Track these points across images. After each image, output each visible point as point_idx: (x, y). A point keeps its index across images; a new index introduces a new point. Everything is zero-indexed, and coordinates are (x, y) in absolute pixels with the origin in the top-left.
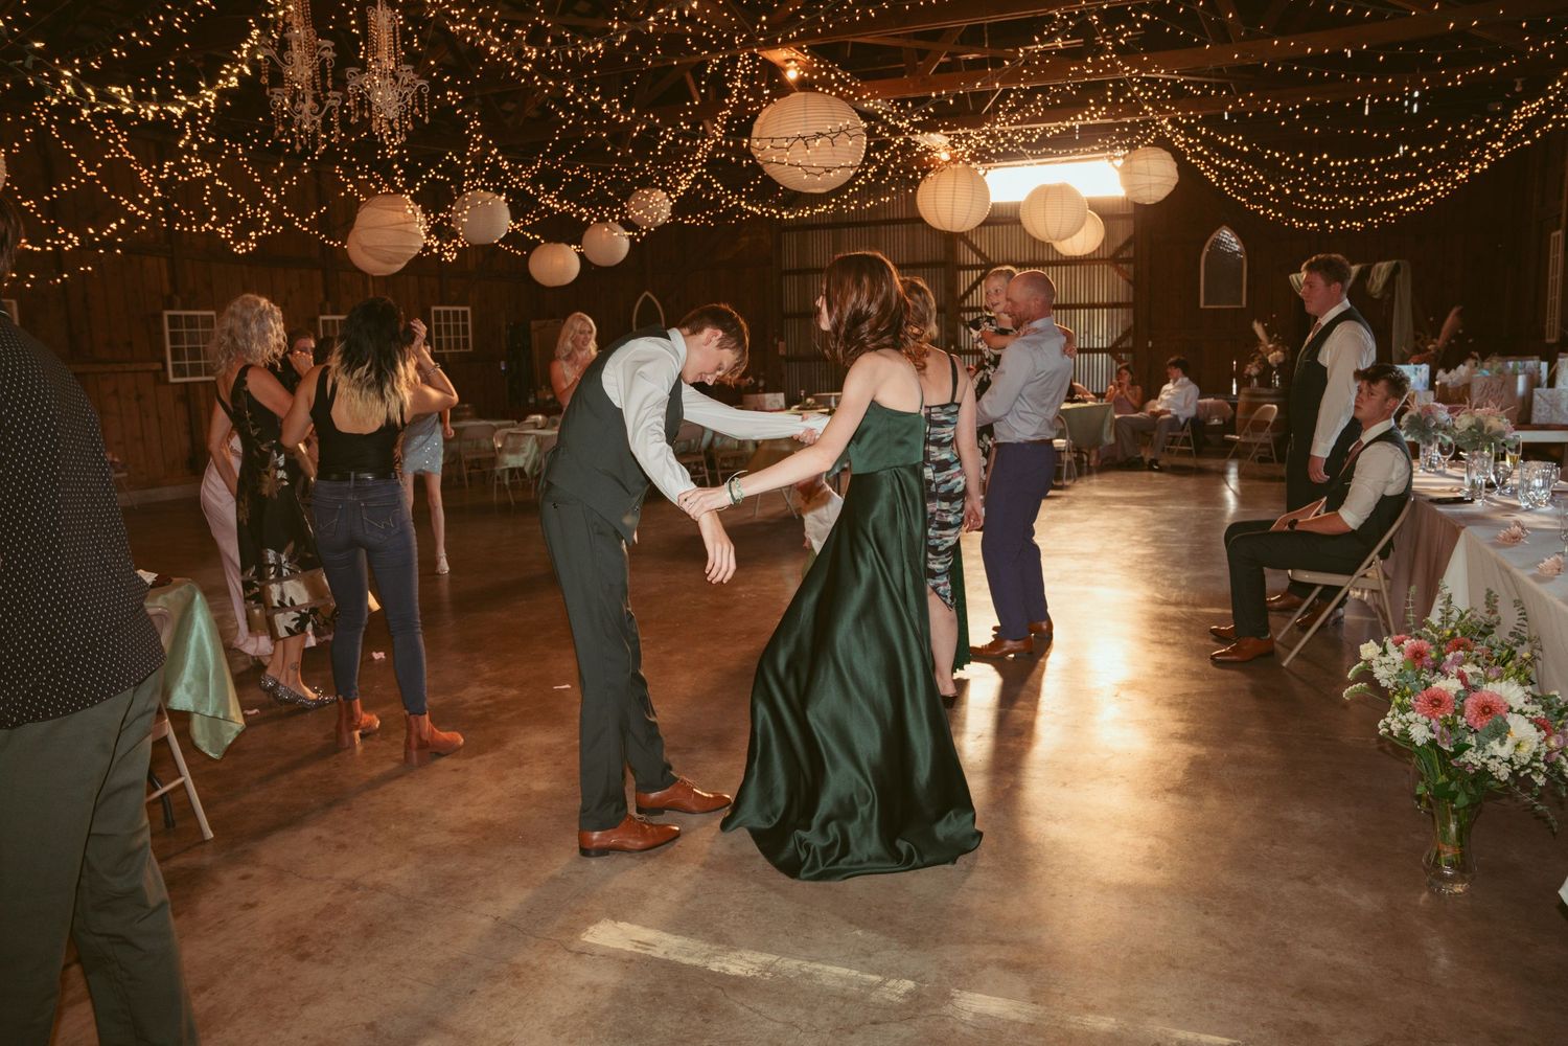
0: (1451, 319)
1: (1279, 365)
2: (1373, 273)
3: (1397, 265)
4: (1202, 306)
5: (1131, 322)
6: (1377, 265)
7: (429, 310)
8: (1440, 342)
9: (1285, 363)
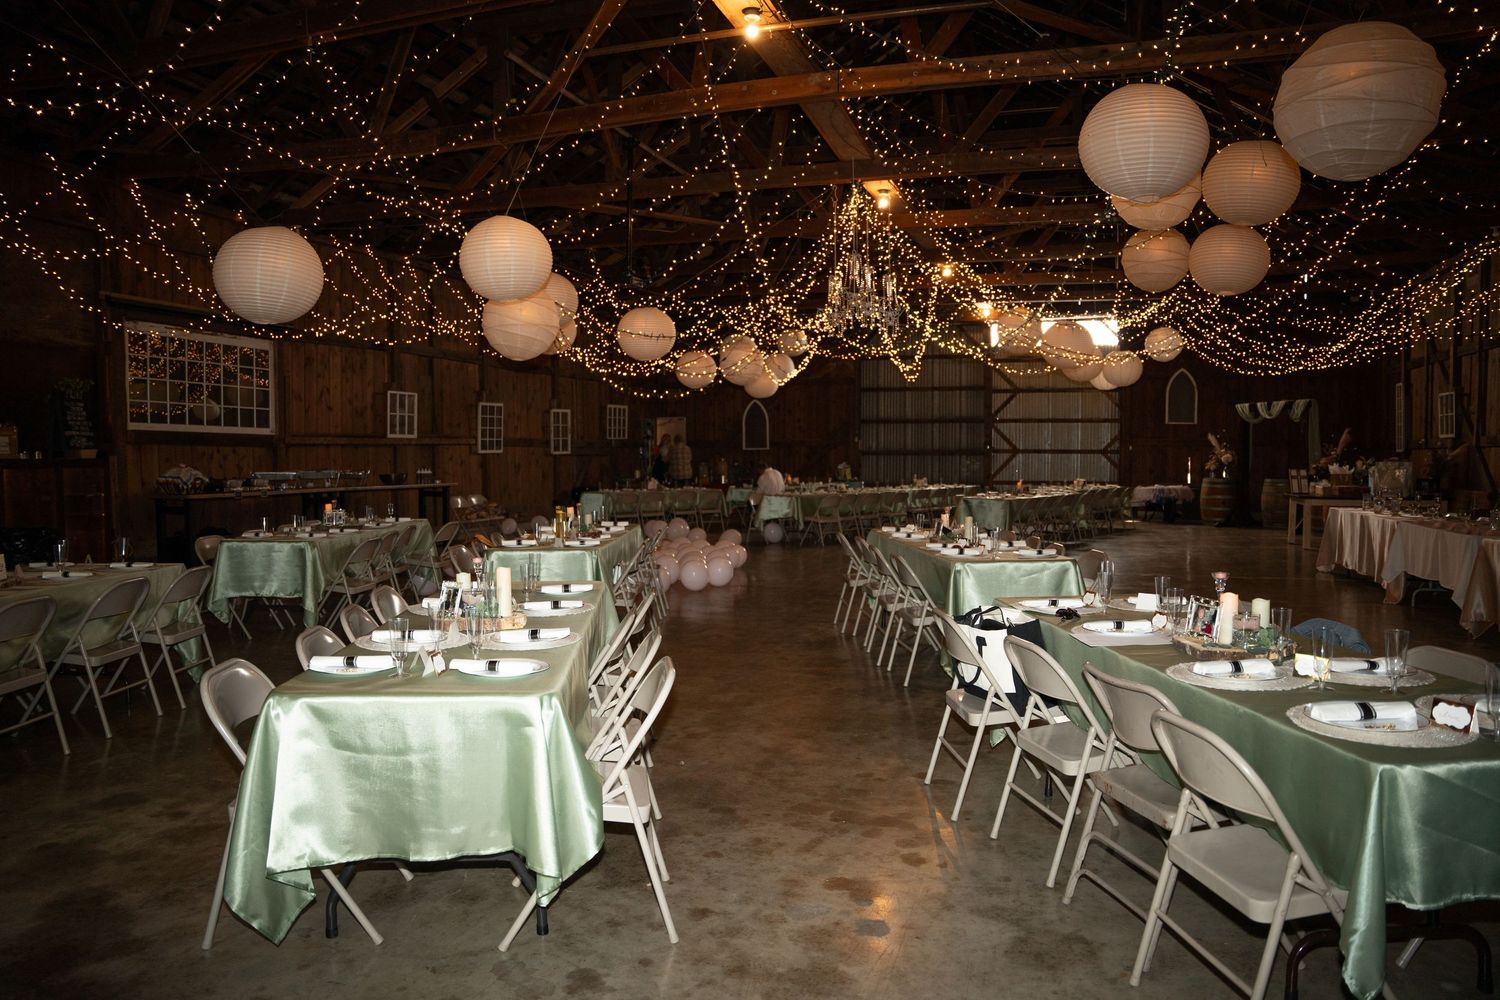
0: (1344, 437)
1: (1229, 463)
2: (1294, 407)
3: (1310, 402)
4: (1167, 422)
5: (1117, 433)
6: (1297, 401)
7: (605, 408)
8: (1339, 450)
9: (1233, 462)
